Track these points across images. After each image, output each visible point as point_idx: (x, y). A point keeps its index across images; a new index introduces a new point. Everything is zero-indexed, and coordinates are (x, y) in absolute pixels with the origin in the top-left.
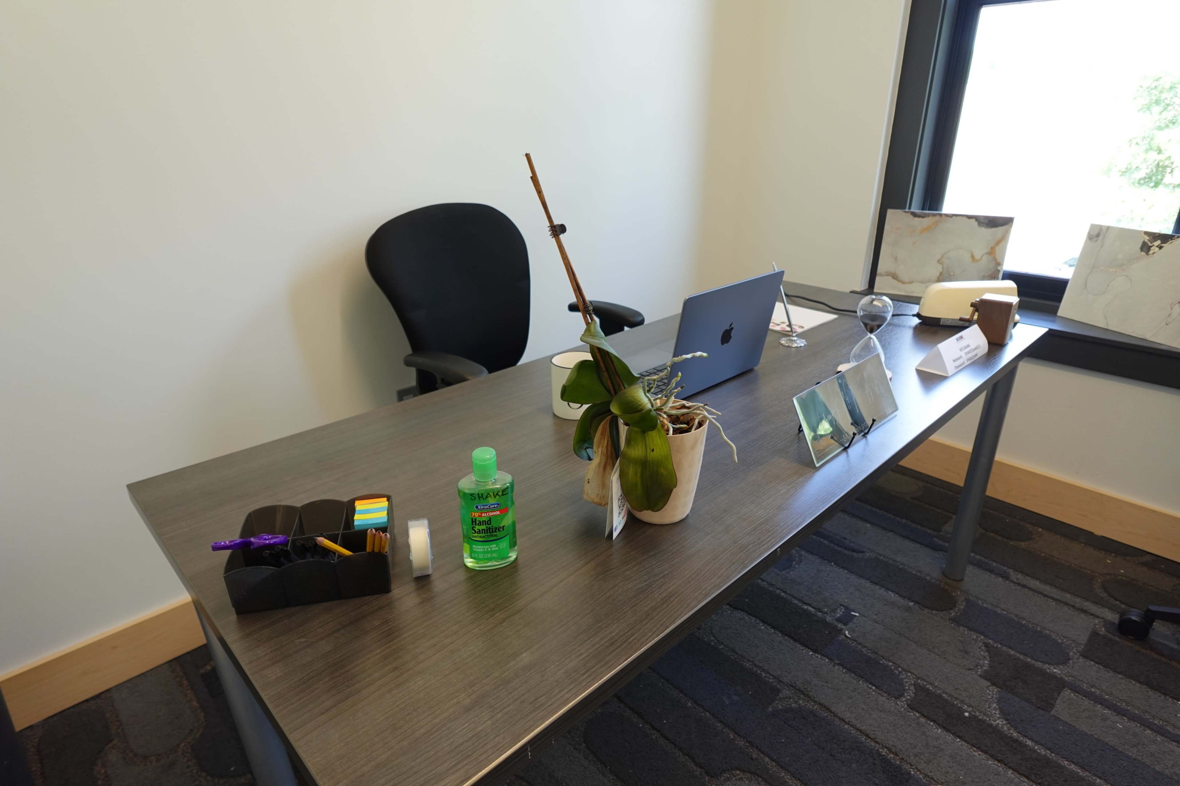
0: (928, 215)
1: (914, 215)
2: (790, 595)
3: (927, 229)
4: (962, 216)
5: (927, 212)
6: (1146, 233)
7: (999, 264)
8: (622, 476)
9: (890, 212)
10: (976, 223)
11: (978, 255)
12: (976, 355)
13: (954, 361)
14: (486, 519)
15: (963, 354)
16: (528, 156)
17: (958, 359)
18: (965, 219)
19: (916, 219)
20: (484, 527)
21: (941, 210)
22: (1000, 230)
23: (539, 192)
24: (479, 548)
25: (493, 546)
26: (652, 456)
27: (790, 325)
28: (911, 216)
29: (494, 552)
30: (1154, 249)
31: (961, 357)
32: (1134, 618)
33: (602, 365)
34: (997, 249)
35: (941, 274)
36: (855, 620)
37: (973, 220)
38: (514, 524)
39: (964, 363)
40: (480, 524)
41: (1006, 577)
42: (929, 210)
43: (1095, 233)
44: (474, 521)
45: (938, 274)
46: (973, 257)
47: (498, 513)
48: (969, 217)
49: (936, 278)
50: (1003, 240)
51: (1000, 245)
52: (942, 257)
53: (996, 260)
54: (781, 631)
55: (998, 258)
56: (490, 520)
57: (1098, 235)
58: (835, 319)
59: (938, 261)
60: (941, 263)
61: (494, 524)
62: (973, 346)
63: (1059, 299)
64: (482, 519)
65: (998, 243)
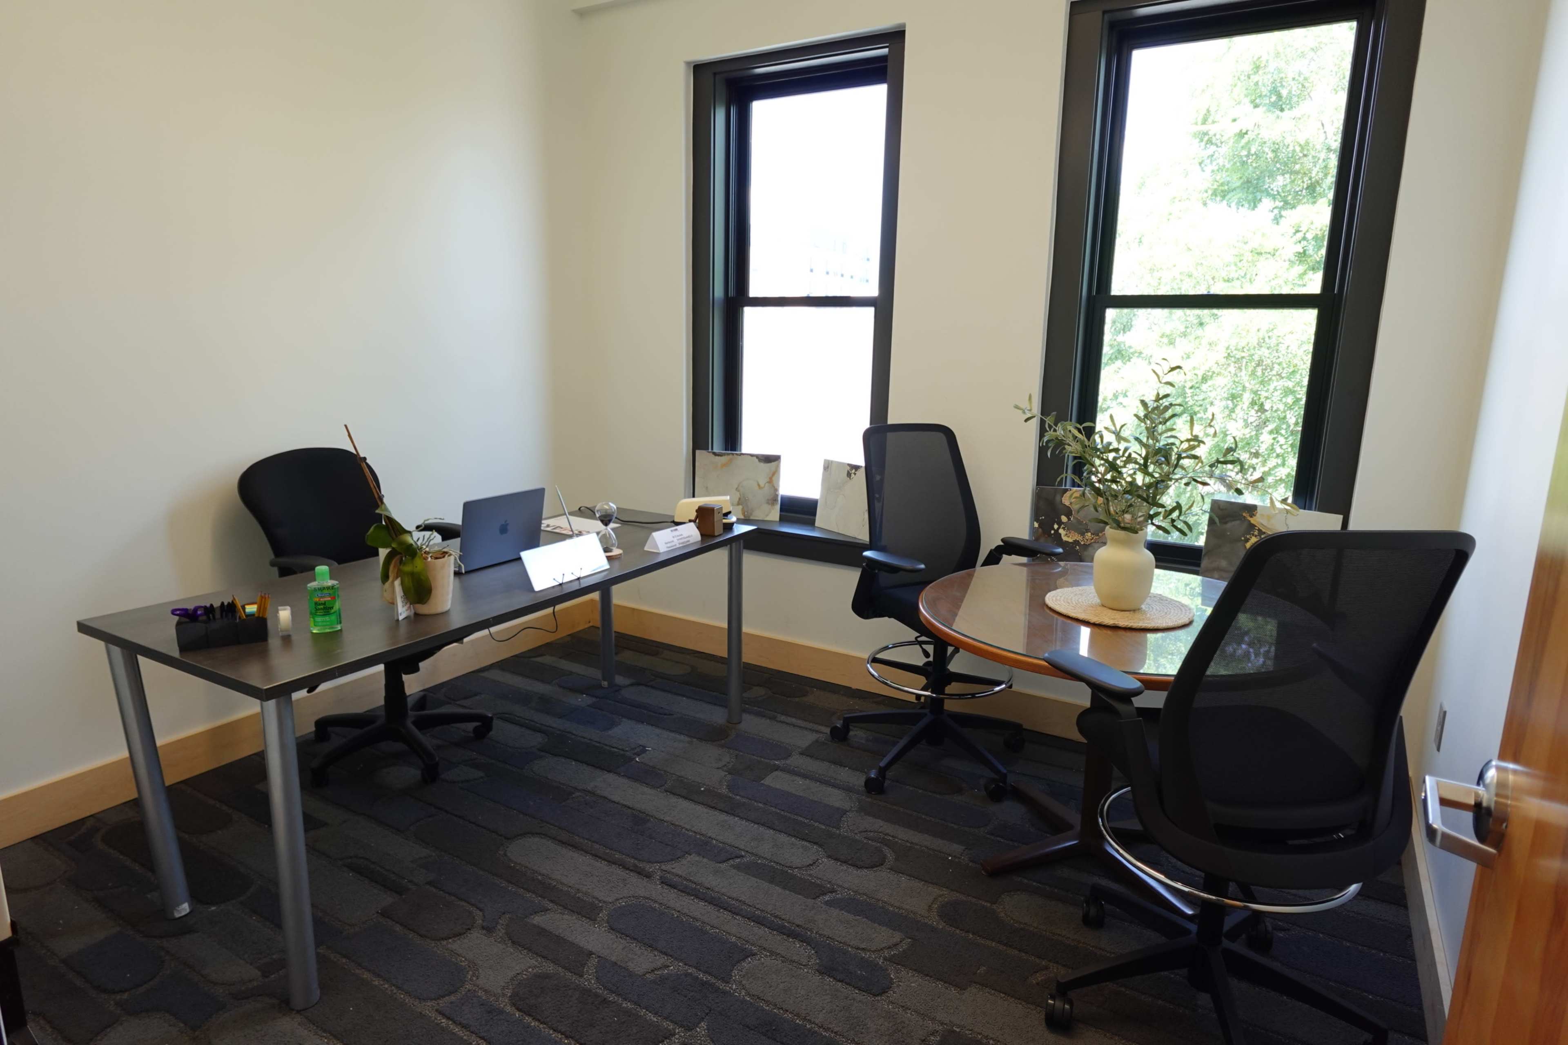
0: (728, 454)
1: (715, 454)
2: (603, 744)
3: (724, 465)
4: (748, 454)
5: (730, 452)
6: (849, 465)
7: (776, 490)
8: (402, 584)
9: (698, 452)
10: (757, 460)
11: (762, 484)
12: (688, 541)
13: (666, 543)
14: (323, 602)
15: (675, 539)
16: (346, 426)
17: (670, 542)
18: (750, 457)
19: (717, 457)
20: (322, 607)
21: (740, 451)
22: (774, 464)
23: (352, 442)
24: (319, 619)
25: (327, 618)
26: (416, 570)
27: (572, 531)
28: (713, 456)
29: (328, 621)
30: (853, 475)
31: (673, 541)
32: (838, 725)
33: (390, 527)
34: (774, 478)
35: (740, 499)
36: (648, 752)
37: (755, 458)
38: (339, 610)
39: (675, 545)
40: (320, 604)
41: (773, 718)
42: (731, 450)
43: (826, 466)
44: (316, 604)
45: (738, 500)
46: (759, 485)
47: (330, 599)
48: (752, 455)
49: (737, 503)
50: (776, 473)
51: (776, 475)
52: (738, 486)
53: (774, 487)
54: (585, 764)
55: (775, 486)
56: (325, 603)
57: (828, 467)
58: (619, 527)
59: (737, 489)
60: (738, 491)
61: (328, 605)
62: (685, 536)
63: (814, 514)
64: (320, 602)
65: (774, 474)
